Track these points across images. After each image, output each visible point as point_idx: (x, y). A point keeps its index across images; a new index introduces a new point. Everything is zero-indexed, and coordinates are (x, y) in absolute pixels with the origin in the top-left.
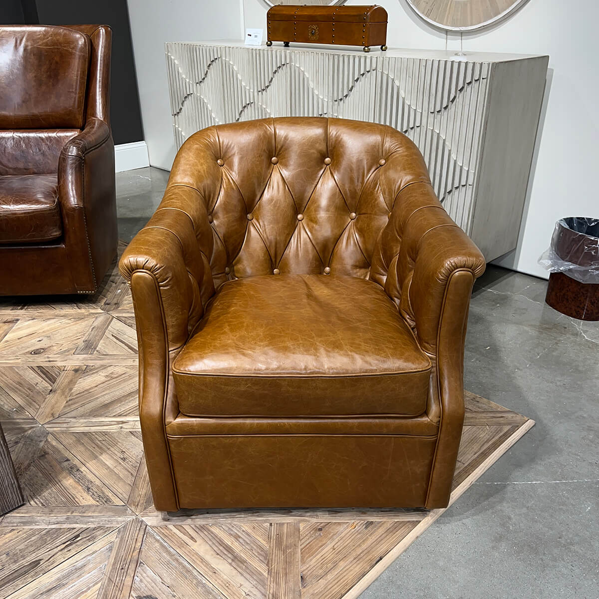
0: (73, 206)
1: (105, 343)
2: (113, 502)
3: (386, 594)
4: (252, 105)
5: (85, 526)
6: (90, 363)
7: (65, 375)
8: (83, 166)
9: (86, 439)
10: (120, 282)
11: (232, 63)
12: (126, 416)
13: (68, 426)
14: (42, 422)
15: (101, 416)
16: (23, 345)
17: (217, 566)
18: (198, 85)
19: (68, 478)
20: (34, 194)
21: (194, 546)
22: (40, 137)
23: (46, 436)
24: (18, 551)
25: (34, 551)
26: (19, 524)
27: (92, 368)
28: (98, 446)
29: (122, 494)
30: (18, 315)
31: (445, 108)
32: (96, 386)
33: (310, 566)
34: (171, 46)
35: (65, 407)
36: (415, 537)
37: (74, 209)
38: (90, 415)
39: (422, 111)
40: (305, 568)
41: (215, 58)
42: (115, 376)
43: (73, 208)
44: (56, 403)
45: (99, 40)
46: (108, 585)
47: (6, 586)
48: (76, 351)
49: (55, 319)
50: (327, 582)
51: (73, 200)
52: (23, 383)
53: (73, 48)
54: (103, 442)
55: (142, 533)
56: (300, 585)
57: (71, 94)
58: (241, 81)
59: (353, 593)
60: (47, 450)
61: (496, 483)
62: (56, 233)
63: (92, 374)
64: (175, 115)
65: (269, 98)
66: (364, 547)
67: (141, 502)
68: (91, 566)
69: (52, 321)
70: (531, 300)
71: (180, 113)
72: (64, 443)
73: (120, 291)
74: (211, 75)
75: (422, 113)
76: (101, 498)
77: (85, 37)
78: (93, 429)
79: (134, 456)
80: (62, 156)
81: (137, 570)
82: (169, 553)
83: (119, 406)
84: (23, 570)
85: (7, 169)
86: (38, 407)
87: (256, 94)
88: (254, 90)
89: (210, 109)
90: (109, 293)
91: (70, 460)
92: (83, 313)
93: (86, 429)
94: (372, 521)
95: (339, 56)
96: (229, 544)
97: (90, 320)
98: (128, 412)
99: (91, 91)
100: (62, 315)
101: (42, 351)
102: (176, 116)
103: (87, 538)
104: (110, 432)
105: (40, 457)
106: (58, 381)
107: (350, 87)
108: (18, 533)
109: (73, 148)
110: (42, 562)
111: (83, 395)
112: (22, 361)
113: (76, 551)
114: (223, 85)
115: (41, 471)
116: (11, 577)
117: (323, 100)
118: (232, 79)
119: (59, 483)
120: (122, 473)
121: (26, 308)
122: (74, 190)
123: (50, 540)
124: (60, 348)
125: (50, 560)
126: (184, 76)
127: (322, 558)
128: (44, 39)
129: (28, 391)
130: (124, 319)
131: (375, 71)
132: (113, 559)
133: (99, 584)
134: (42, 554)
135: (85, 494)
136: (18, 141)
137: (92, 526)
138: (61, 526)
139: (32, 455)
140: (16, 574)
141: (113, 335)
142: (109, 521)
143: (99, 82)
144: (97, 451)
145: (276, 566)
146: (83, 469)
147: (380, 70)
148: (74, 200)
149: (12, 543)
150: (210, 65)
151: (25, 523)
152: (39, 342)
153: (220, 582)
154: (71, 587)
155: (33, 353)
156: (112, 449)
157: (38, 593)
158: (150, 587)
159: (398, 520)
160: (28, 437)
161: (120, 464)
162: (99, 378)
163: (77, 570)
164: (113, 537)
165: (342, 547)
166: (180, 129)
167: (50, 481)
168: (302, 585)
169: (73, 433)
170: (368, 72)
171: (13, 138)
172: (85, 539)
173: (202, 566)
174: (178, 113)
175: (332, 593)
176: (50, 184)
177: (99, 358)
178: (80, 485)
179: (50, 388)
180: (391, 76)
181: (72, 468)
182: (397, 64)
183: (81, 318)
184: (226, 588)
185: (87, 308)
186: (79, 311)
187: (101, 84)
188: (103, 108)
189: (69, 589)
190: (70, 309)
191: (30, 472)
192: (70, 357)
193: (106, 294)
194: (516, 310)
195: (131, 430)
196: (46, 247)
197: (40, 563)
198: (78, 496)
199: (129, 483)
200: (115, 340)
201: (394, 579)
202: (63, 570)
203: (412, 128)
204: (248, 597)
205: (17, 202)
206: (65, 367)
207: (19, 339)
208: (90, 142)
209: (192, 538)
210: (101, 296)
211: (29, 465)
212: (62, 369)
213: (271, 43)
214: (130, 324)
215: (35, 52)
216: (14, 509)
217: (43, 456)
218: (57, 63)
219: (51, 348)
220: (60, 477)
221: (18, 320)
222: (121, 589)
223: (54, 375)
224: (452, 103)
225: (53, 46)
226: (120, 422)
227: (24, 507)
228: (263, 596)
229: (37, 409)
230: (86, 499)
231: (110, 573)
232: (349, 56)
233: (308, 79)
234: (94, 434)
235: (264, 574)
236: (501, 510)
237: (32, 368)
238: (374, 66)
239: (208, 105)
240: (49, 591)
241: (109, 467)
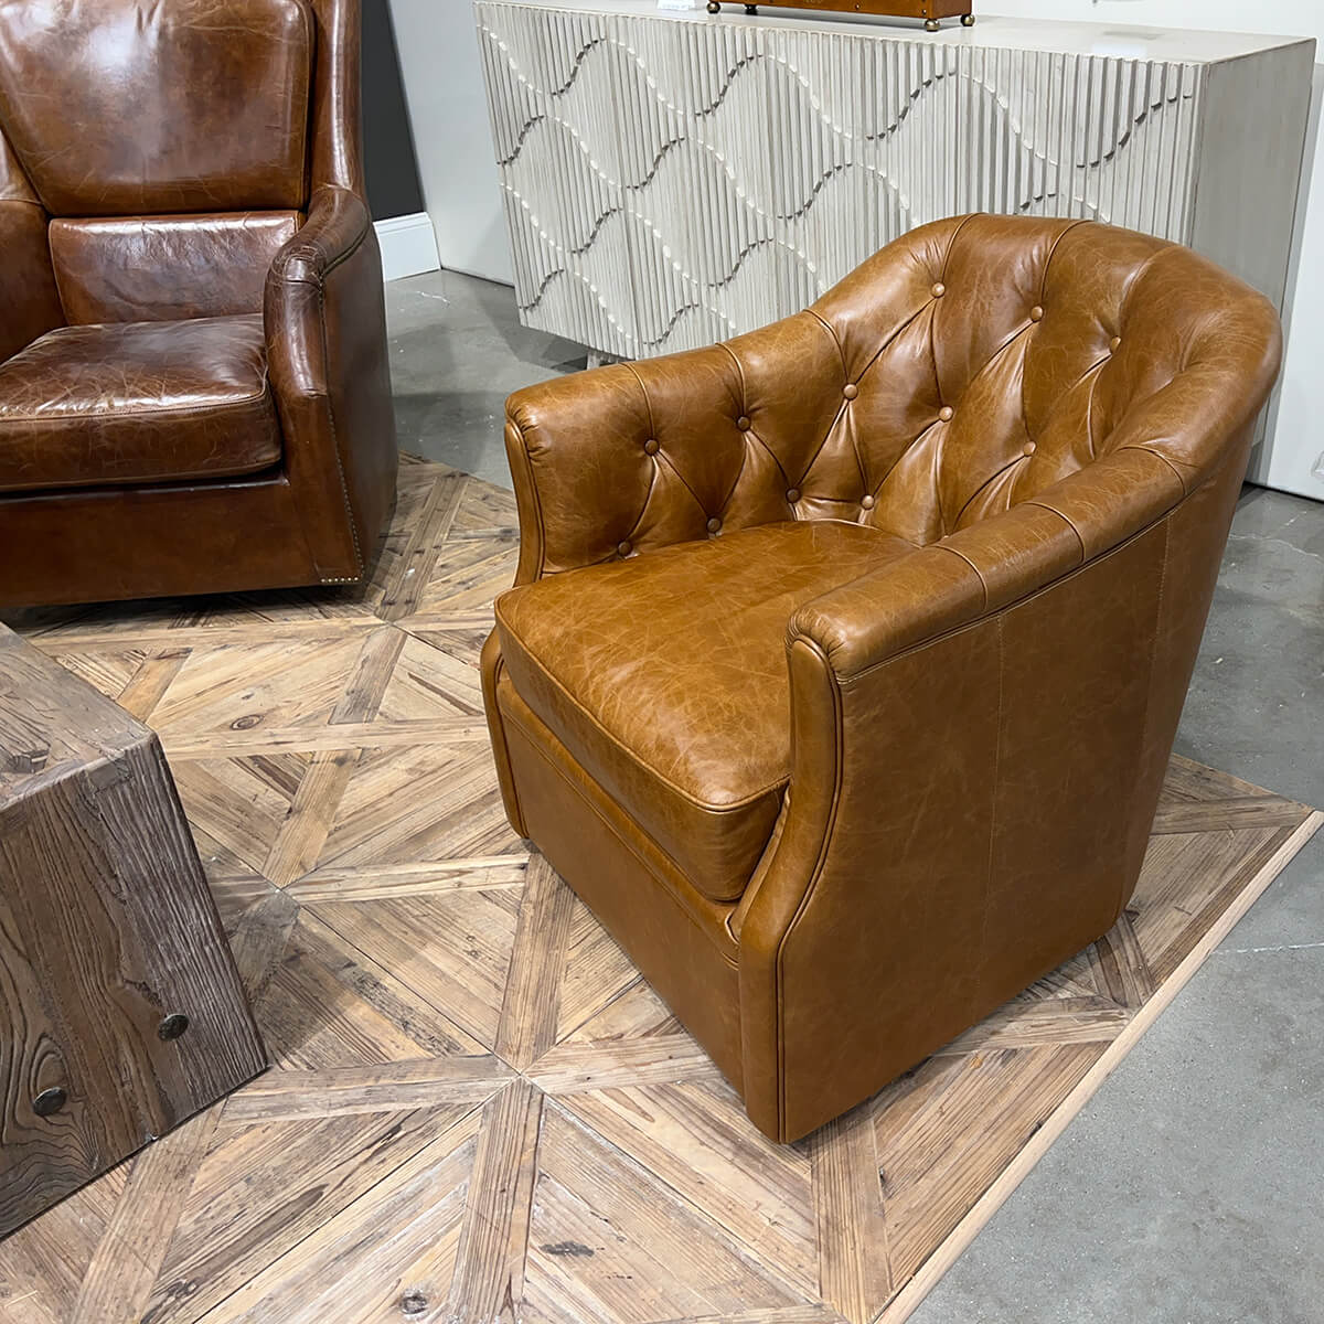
0: (305, 393)
1: (395, 695)
2: (465, 1050)
3: (1055, 1197)
4: (683, 143)
5: (410, 1106)
6: (371, 743)
7: (316, 772)
8: (321, 302)
9: (385, 914)
10: (409, 551)
11: (633, 52)
12: (465, 857)
13: (340, 888)
14: (280, 885)
15: (411, 860)
16: (209, 709)
17: (705, 1170)
18: (555, 97)
19: (358, 1003)
20: (210, 369)
21: (650, 1130)
22: (205, 231)
23: (294, 915)
24: (270, 1172)
25: (305, 1169)
26: (263, 1113)
27: (375, 753)
28: (413, 929)
29: (480, 1031)
30: (188, 639)
31: (1109, 157)
32: (391, 794)
33: (897, 1152)
34: (489, 11)
35: (327, 845)
36: (1104, 1074)
37: (307, 401)
38: (385, 862)
39: (1059, 163)
40: (886, 1158)
41: (594, 39)
42: (429, 769)
43: (305, 398)
44: (306, 838)
45: (332, 9)
46: (478, 1228)
47: (255, 1249)
48: (333, 716)
49: (274, 646)
50: (934, 1182)
51: (303, 379)
52: (223, 796)
53: (274, 31)
54: (424, 919)
55: (535, 1110)
56: (881, 1194)
57: (275, 134)
58: (655, 91)
59: (989, 1201)
60: (302, 945)
61: (1256, 950)
62: (269, 455)
63: (377, 767)
64: (505, 162)
65: (719, 129)
66: (1003, 1103)
67: (525, 1044)
68: (434, 1190)
69: (269, 650)
70: (1300, 551)
71: (516, 160)
72: (336, 928)
73: (412, 571)
74: (585, 78)
75: (1058, 167)
76: (436, 1043)
77: (301, 6)
78: (397, 892)
79: (496, 945)
80: (272, 283)
81: (536, 1191)
82: (599, 1149)
83: (449, 836)
84: (286, 1213)
85: (134, 307)
86: (266, 849)
87: (690, 120)
88: (685, 111)
89: (586, 151)
90: (388, 577)
91: (355, 965)
92: (337, 628)
93: (382, 893)
94: (1015, 1047)
95: (873, 42)
96: (724, 1120)
97: (357, 643)
98: (469, 850)
99: (321, 125)
100: (289, 634)
101: (256, 720)
102: (507, 166)
103: (419, 1132)
104: (436, 895)
105: (287, 961)
106: (302, 787)
107: (901, 109)
108: (263, 1132)
109: (296, 264)
110: (326, 1191)
111: (365, 816)
112: (214, 746)
113: (399, 1161)
114: (614, 99)
115: (295, 993)
116: (264, 1229)
117: (841, 135)
118: (633, 87)
119: (339, 1017)
120: (476, 986)
121: (202, 621)
122: (304, 358)
123: (336, 1143)
124: (297, 712)
125: (345, 1184)
126: (522, 78)
127: (921, 1133)
128: (205, 9)
129: (238, 813)
130: (430, 636)
131: (954, 77)
132: (481, 1172)
133: (458, 1229)
134: (324, 1173)
135: (400, 1037)
136: (156, 243)
137: (425, 1105)
138: (356, 1110)
139: (269, 959)
140: (273, 1222)
141: (411, 676)
142: (460, 1092)
143: (338, 103)
144: (411, 940)
145: (826, 1160)
146: (388, 981)
147: (964, 75)
148: (306, 379)
149: (253, 1156)
150: (581, 54)
151: (275, 1110)
152: (245, 701)
153: (714, 1201)
154: (398, 1240)
155: (235, 726)
156: (446, 934)
157: (328, 1257)
158: (567, 1224)
159: (1067, 1042)
160: (253, 920)
161: (468, 964)
162: (393, 774)
163: (407, 1202)
164: (473, 1125)
165: (958, 1109)
166: (517, 195)
167: (318, 1013)
168: (885, 1193)
169: (354, 902)
170: (939, 78)
171: (144, 235)
172: (413, 1135)
173: (672, 1170)
174: (512, 158)
175: (947, 1206)
176: (245, 343)
177: (387, 729)
178: (387, 1018)
179: (288, 805)
180: (990, 88)
181: (362, 982)
182: (1002, 63)
183: (333, 640)
184: (729, 1214)
185: (344, 615)
186: (327, 622)
187: (342, 110)
188: (349, 162)
189: (394, 1243)
190: (304, 619)
191: (271, 995)
192: (322, 730)
193: (384, 579)
194: (1270, 575)
195: (481, 889)
196: (246, 485)
197: (321, 1194)
198: (386, 1042)
199: (493, 1004)
200: (417, 685)
201: (1069, 1166)
202: (376, 1204)
203: (1038, 199)
204: (775, 1227)
205: (174, 390)
206: (313, 754)
207: (198, 695)
208: (331, 245)
209: (644, 1114)
210: (372, 585)
211: (266, 982)
212: (307, 761)
213: (719, 7)
214: (446, 648)
215: (185, 40)
216: (248, 1082)
217: (293, 958)
218: (237, 63)
219: (275, 712)
220: (339, 1003)
221: (188, 651)
222: (506, 1233)
223: (293, 775)
224: (1123, 146)
225: (227, 24)
226: (457, 871)
227: (268, 1074)
228: (808, 1224)
229: (264, 853)
230: (404, 1048)
231: (479, 1200)
232: (896, 44)
233: (807, 89)
234: (400, 901)
235: (804, 1177)
236: (1271, 1005)
237: (239, 762)
238: (951, 65)
239: (582, 143)
240: (352, 1250)
241: (444, 974)
